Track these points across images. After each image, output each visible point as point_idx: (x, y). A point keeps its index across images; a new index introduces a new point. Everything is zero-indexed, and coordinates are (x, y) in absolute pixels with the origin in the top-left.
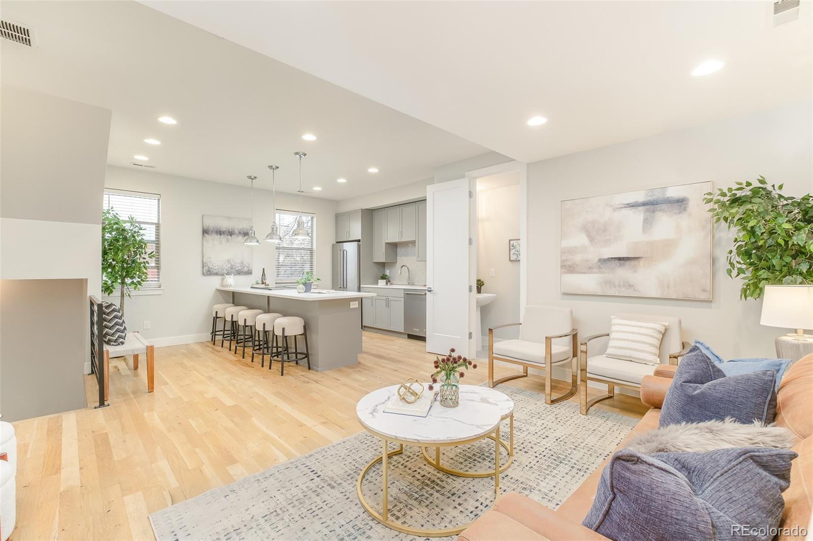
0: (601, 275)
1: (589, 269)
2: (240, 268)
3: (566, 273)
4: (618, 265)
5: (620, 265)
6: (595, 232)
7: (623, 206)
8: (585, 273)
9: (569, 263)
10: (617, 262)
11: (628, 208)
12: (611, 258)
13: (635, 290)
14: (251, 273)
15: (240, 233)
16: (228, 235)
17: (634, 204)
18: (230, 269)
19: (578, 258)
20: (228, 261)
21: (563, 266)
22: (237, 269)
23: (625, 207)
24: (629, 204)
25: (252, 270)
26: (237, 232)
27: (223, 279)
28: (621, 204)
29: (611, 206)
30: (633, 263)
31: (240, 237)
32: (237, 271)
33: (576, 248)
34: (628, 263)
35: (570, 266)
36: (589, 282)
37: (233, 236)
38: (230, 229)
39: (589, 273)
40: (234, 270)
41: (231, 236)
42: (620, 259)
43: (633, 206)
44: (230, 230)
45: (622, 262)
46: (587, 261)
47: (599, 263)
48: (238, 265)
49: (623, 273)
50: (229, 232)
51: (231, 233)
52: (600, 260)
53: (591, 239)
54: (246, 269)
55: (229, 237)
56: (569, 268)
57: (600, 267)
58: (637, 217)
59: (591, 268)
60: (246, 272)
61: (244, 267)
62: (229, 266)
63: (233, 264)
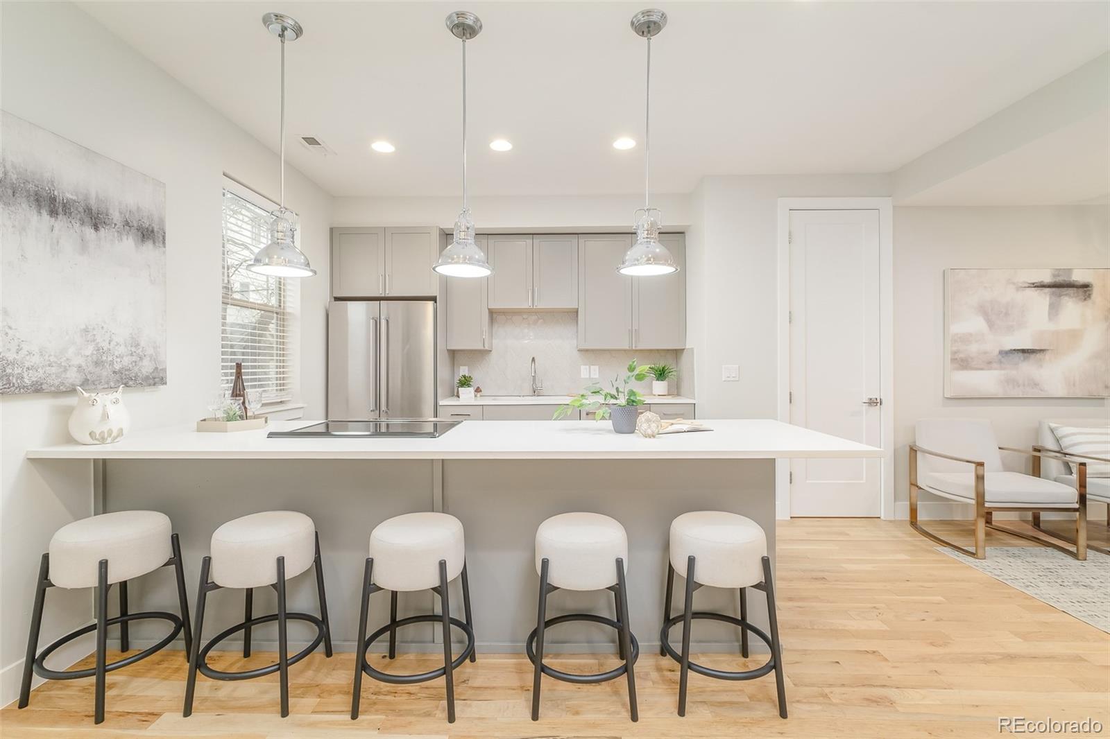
0: (1003, 372)
1: (989, 364)
2: (127, 361)
3: (958, 369)
4: (1022, 358)
5: (1025, 359)
6: (994, 314)
7: (1027, 285)
8: (982, 369)
9: (962, 355)
10: (1020, 354)
11: (1033, 289)
12: (1014, 350)
13: (1041, 390)
14: (163, 381)
15: (127, 223)
16: (83, 223)
17: (1038, 284)
18: (92, 368)
19: (973, 348)
20: (86, 330)
21: (953, 360)
22: (117, 367)
23: (1029, 287)
24: (1033, 284)
25: (164, 370)
26: (116, 216)
27: (68, 412)
28: (1025, 282)
29: (1014, 284)
30: (1038, 356)
31: (128, 243)
32: (120, 372)
33: (971, 335)
34: (1032, 356)
35: (962, 360)
36: (986, 380)
37: (102, 231)
38: (93, 195)
39: (989, 369)
40: (106, 373)
41: (96, 228)
42: (1023, 351)
43: (1038, 287)
44: (93, 203)
45: (1026, 355)
46: (985, 353)
47: (1000, 357)
48: (121, 350)
49: (1027, 368)
50: (88, 210)
51: (96, 219)
52: (1001, 352)
53: (991, 324)
54: (146, 367)
55: (89, 232)
56: (963, 363)
57: (1001, 362)
58: (1042, 300)
59: (990, 363)
60: (147, 378)
61: (141, 359)
62: (88, 352)
63: (105, 345)
